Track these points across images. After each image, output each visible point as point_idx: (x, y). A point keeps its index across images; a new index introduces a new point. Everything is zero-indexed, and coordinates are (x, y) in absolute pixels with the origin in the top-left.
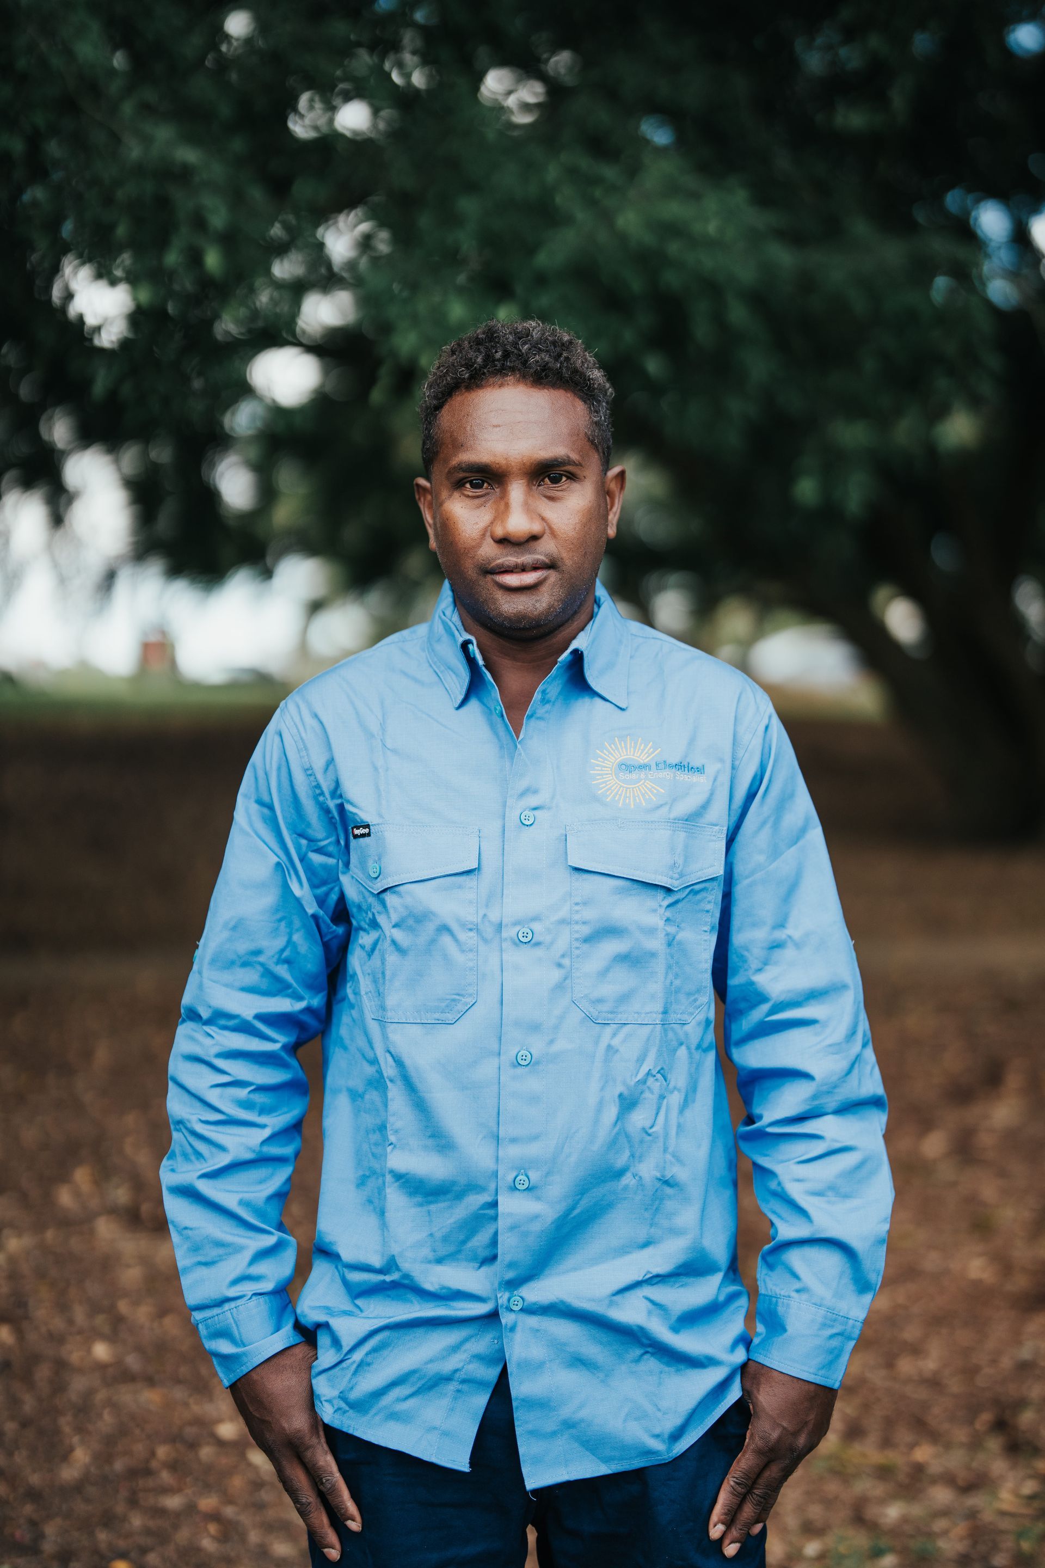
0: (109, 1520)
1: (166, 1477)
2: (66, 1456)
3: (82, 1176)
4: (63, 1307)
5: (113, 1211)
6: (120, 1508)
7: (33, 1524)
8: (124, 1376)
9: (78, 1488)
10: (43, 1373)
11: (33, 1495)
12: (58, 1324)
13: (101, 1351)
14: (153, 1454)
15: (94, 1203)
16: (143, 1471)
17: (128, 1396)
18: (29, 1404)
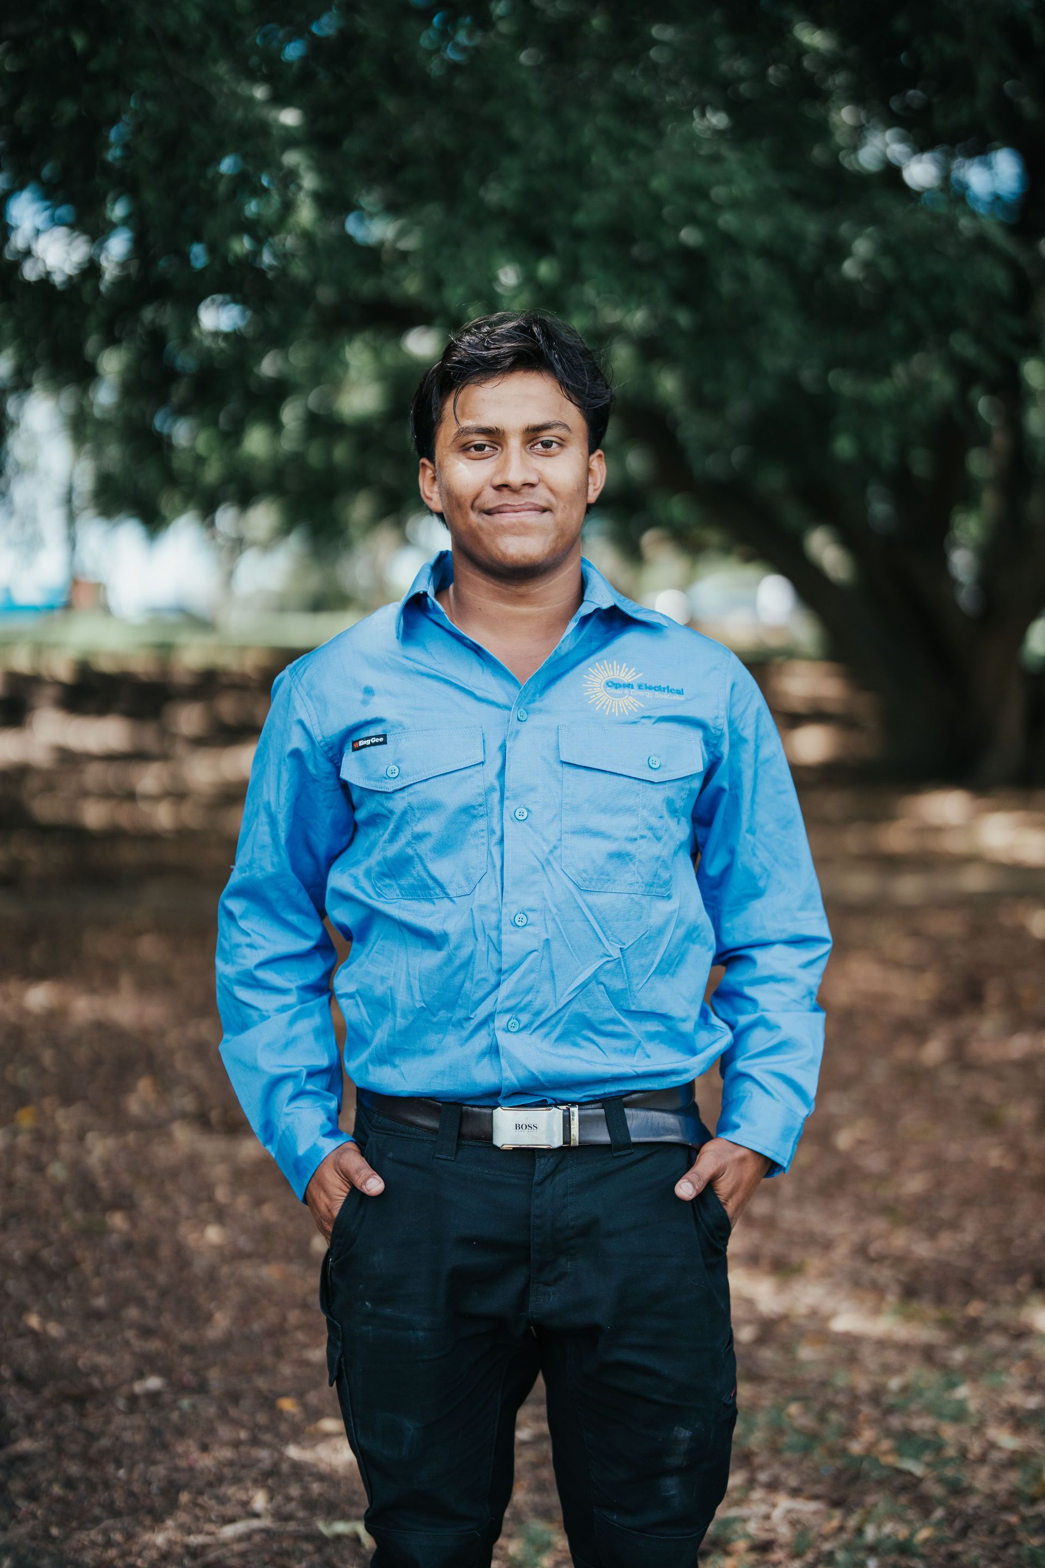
0: (261, 1369)
1: (300, 1336)
2: (209, 1318)
3: (144, 1087)
4: (164, 1199)
5: (184, 1116)
6: (269, 1360)
7: (195, 1372)
8: (239, 1255)
9: (225, 1344)
10: (165, 1251)
11: (187, 1349)
12: (165, 1213)
13: (213, 1234)
14: (284, 1319)
15: (163, 1112)
16: (278, 1331)
17: (247, 1270)
18: (162, 1278)
